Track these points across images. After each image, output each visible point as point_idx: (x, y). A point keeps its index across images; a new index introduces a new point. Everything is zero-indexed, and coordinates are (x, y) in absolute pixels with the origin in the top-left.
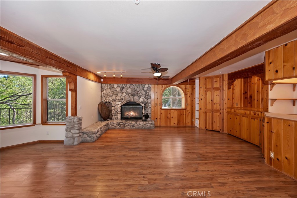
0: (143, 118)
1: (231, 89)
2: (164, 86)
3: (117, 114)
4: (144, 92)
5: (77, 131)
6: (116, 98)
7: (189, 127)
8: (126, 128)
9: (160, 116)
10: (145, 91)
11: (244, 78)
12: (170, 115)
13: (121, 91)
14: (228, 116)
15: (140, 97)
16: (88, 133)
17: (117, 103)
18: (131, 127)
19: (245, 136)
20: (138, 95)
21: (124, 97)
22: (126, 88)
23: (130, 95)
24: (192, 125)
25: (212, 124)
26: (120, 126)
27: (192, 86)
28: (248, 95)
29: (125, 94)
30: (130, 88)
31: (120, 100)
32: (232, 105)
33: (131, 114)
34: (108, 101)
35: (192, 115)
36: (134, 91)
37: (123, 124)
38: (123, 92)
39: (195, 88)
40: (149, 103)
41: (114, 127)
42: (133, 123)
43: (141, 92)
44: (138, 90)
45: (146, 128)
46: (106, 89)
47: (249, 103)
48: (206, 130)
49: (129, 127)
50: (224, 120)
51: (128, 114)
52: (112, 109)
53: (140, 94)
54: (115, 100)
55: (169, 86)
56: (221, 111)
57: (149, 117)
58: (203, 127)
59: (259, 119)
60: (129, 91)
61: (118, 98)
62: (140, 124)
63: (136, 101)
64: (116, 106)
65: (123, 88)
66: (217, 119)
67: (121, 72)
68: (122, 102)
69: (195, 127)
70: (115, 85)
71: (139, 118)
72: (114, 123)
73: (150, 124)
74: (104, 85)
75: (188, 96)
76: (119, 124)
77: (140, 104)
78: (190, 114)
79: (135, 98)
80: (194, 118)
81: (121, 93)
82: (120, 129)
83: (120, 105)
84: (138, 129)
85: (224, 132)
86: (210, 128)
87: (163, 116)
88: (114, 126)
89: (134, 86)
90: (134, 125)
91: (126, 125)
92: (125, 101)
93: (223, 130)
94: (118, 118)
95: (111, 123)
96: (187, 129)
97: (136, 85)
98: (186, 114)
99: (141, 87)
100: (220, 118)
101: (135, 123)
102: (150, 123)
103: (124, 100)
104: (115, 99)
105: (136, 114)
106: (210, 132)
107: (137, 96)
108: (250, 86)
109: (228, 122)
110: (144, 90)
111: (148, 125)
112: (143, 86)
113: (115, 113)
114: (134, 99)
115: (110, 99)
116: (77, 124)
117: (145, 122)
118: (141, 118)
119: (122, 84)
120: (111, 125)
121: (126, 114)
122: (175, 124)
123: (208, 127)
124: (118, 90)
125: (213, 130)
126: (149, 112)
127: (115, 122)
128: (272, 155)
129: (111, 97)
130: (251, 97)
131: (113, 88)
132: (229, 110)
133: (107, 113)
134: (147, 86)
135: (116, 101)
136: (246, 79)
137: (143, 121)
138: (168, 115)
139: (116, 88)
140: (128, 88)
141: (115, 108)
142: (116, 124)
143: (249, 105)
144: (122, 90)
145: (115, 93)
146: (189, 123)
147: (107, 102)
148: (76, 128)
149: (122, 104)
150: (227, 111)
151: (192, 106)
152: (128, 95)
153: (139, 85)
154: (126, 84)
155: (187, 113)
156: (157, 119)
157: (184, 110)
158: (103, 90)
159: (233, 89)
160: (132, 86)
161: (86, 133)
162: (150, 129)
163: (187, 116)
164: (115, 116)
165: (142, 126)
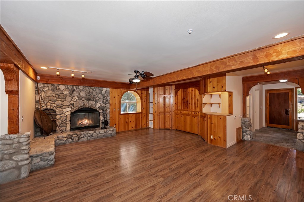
0: (101, 126)
1: (177, 96)
2: (123, 91)
3: (65, 125)
4: (102, 97)
5: (27, 156)
6: (63, 103)
7: (144, 129)
8: (81, 140)
9: (119, 121)
10: (103, 95)
11: (183, 89)
12: (129, 120)
13: (71, 94)
14: (175, 116)
15: (96, 102)
16: (41, 155)
17: (65, 110)
18: (89, 138)
19: (188, 129)
20: (95, 100)
21: (75, 102)
22: (78, 91)
23: (83, 99)
24: (147, 127)
25: (164, 123)
26: (73, 139)
27: (147, 92)
28: (185, 100)
29: (76, 98)
30: (83, 91)
31: (69, 106)
32: (177, 108)
33: (85, 122)
34: (49, 107)
35: (147, 118)
36: (89, 95)
37: (78, 136)
38: (75, 95)
39: (148, 94)
40: (107, 109)
41: (64, 142)
42: (91, 132)
43: (98, 97)
44: (94, 93)
45: (107, 136)
46: (44, 91)
47: (187, 106)
48: (160, 129)
49: (85, 138)
50: (173, 120)
51: (82, 122)
52: (56, 119)
53: (97, 99)
54: (61, 106)
55: (127, 91)
56: (171, 113)
57: (109, 123)
58: (157, 127)
59: (197, 116)
60: (83, 94)
61: (65, 103)
62: (100, 133)
63: (92, 107)
64: (62, 113)
65: (74, 90)
66: (167, 120)
67: (83, 72)
68: (73, 109)
69: (149, 128)
70: (60, 86)
71: (95, 126)
72: (63, 137)
73: (111, 131)
74: (41, 85)
75: (143, 100)
76: (71, 137)
77: (97, 110)
78: (145, 117)
79: (91, 103)
80: (148, 120)
81: (70, 96)
82: (73, 143)
83: (69, 113)
84: (97, 139)
85: (173, 129)
86: (163, 128)
87: (122, 121)
88: (63, 140)
89: (89, 89)
90: (92, 135)
91: (82, 136)
92: (77, 107)
93: (172, 128)
94: (67, 129)
95: (58, 137)
96: (143, 131)
97: (92, 88)
98: (142, 118)
99: (98, 90)
100: (170, 119)
101: (94, 132)
102: (111, 129)
103: (75, 106)
104: (60, 104)
105: (91, 122)
106: (163, 131)
107: (93, 101)
108: (187, 94)
109: (175, 121)
110: (101, 94)
111: (109, 132)
112: (100, 90)
113: (61, 123)
114: (89, 105)
115: (53, 105)
116: (26, 145)
117: (105, 130)
118: (98, 126)
119: (72, 85)
120: (59, 139)
121: (79, 123)
122: (133, 127)
123: (161, 127)
124: (65, 92)
125: (165, 128)
126: (108, 118)
127: (65, 136)
128: (212, 137)
129: (54, 102)
130: (187, 102)
131: (58, 90)
132: (176, 111)
133: (50, 124)
134: (105, 89)
135: (64, 107)
136: (184, 89)
137: (102, 129)
138: (127, 120)
139: (63, 91)
140: (81, 91)
141: (61, 117)
142: (67, 137)
143: (186, 108)
144: (73, 93)
145: (61, 96)
146: (145, 126)
147: (47, 109)
148: (23, 152)
149: (73, 111)
150: (175, 113)
151: (147, 110)
152: (81, 99)
153: (96, 88)
154: (78, 86)
155: (143, 116)
156: (115, 125)
157: (141, 114)
158: (40, 92)
159: (178, 96)
160: (86, 89)
161: (37, 156)
162: (111, 137)
163: (143, 119)
164: (61, 127)
165: (102, 135)
